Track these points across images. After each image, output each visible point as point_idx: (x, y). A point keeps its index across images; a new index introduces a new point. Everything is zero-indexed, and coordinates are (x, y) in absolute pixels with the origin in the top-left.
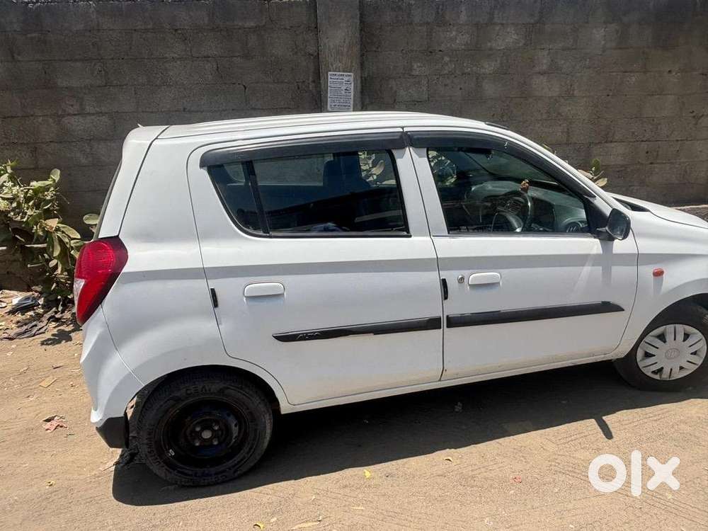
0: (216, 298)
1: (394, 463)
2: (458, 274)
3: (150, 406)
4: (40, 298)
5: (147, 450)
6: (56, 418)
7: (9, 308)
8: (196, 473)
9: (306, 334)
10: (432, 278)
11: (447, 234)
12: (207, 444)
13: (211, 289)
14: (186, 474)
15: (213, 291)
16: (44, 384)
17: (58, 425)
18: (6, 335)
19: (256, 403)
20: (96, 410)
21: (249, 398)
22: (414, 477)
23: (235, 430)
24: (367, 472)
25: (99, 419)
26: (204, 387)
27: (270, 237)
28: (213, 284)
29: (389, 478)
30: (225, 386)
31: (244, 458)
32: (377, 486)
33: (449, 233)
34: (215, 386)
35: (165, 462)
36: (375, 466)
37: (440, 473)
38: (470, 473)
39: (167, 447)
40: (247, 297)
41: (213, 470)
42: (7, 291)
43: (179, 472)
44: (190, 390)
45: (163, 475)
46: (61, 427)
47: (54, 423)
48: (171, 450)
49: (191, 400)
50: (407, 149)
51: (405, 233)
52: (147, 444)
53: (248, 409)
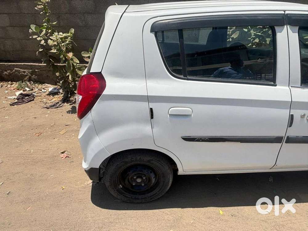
0: (153, 113)
1: (236, 208)
2: (302, 112)
3: (112, 164)
4: (60, 89)
5: (109, 184)
6: (66, 152)
7: (47, 93)
8: (132, 197)
9: (201, 138)
10: (285, 113)
11: (300, 86)
12: (138, 184)
13: (151, 108)
14: (127, 197)
15: (151, 109)
16: (61, 133)
17: (67, 156)
18: (46, 106)
19: (167, 169)
20: (85, 162)
21: (163, 166)
22: (248, 219)
23: (153, 180)
24: (221, 211)
25: (87, 167)
26: (140, 158)
27: (188, 79)
28: (152, 105)
29: (233, 217)
30: (151, 159)
31: (156, 193)
32: (227, 221)
33: (301, 86)
34: (146, 159)
35: (117, 190)
36: (225, 208)
37: (263, 219)
38: (281, 223)
39: (119, 184)
40: (170, 115)
41: (140, 197)
42: (47, 84)
43: (123, 196)
44: (133, 159)
45: (116, 196)
46: (68, 157)
47: (65, 155)
48: (120, 185)
49: (133, 163)
50: (286, 26)
51: (273, 83)
52: (109, 181)
53: (161, 171)
